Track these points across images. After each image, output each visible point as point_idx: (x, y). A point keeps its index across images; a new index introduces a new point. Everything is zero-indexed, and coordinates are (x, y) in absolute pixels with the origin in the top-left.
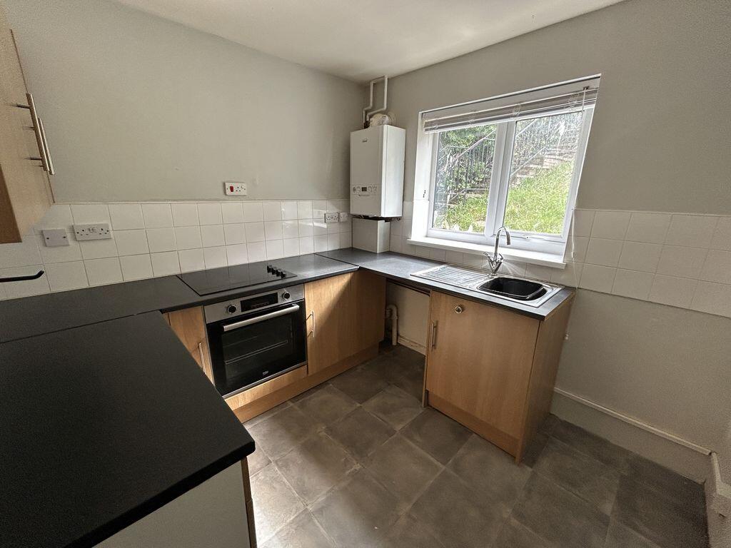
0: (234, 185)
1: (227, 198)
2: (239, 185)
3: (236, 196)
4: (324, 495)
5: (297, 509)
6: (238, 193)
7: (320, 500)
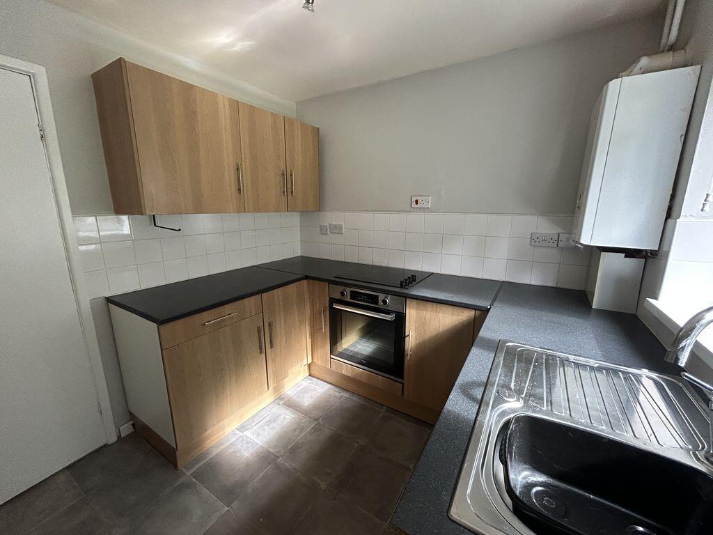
0: (420, 199)
1: (412, 210)
2: (424, 198)
3: (420, 208)
4: (291, 465)
5: (279, 452)
6: (423, 206)
7: (287, 464)
